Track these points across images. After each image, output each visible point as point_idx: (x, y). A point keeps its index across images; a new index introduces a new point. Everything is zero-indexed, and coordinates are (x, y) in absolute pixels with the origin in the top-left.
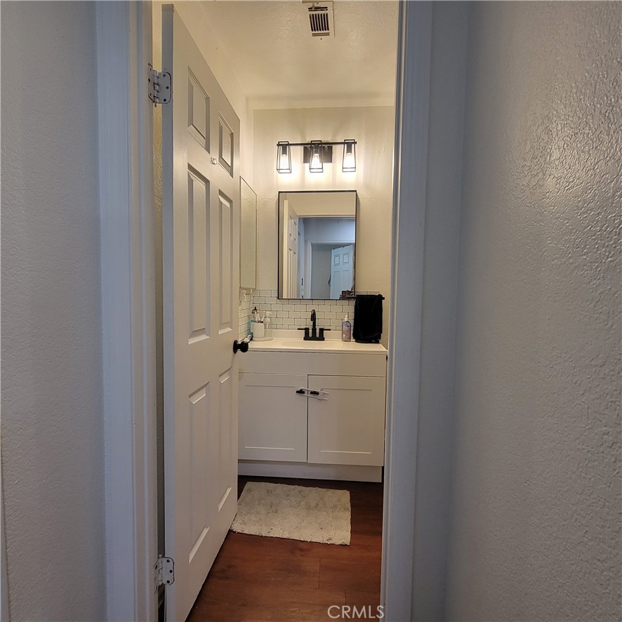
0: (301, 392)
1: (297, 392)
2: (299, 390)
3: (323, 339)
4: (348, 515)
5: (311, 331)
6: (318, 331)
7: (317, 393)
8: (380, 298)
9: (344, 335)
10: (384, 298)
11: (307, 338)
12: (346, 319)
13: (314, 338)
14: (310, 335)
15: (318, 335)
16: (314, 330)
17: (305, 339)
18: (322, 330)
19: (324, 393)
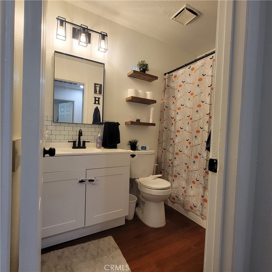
0: (82, 181)
1: (80, 182)
2: (80, 180)
3: (85, 148)
4: (119, 252)
5: (77, 143)
6: (82, 143)
7: (93, 181)
8: (118, 124)
9: (98, 145)
10: (120, 124)
11: (74, 147)
12: (99, 136)
13: (79, 147)
14: (77, 145)
15: (82, 145)
16: (79, 142)
17: (73, 148)
18: (84, 142)
19: (97, 180)
